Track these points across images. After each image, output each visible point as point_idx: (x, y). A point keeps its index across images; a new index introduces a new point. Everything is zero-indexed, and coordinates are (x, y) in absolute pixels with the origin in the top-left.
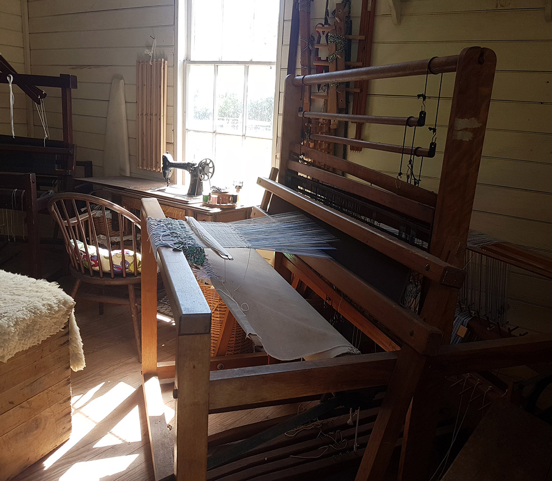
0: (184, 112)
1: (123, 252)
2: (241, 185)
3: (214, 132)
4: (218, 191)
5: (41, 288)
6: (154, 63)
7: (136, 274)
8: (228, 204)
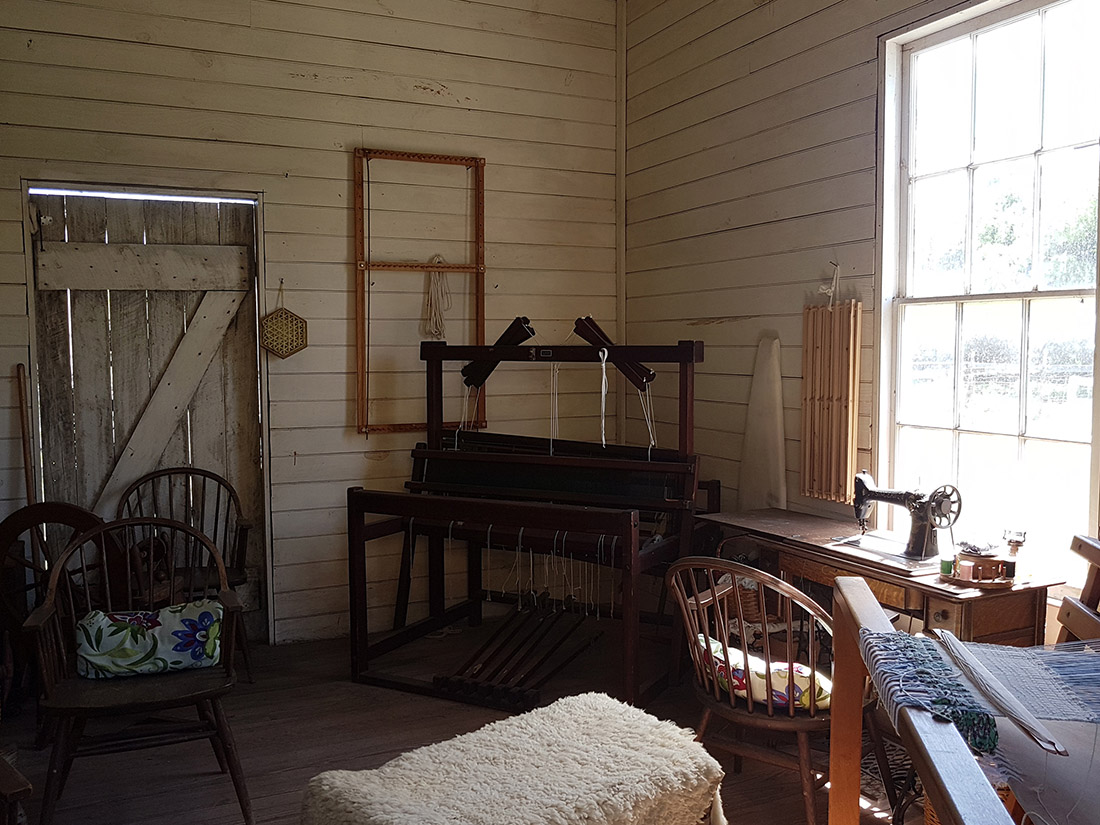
0: (893, 392)
1: (791, 668)
2: (1021, 539)
3: (956, 429)
4: (972, 553)
5: (670, 738)
6: (837, 308)
7: (812, 713)
8: (997, 581)
